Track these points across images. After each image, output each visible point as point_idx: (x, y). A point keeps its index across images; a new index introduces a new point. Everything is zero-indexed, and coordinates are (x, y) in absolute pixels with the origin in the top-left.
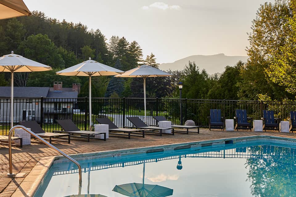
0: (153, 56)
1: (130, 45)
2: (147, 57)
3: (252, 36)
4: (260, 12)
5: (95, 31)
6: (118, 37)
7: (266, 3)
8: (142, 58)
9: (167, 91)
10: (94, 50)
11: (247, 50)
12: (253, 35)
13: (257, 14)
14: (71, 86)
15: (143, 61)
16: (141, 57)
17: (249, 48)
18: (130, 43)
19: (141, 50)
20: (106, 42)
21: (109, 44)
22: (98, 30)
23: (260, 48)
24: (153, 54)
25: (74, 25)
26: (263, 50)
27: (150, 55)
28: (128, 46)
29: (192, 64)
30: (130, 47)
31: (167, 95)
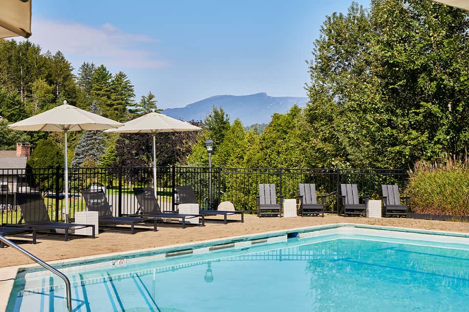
0: (151, 97)
1: (114, 79)
2: (142, 98)
3: (314, 67)
4: (325, 28)
5: (54, 54)
6: (93, 65)
7: (335, 14)
8: (133, 101)
9: (178, 155)
10: (53, 87)
11: (307, 87)
12: (316, 63)
13: (320, 30)
14: (13, 146)
15: (135, 105)
16: (132, 98)
17: (311, 85)
18: (113, 75)
19: (133, 88)
20: (72, 73)
21: (78, 76)
22: (59, 53)
23: (327, 85)
24: (151, 93)
25: (18, 44)
26: (331, 88)
27: (147, 95)
28: (110, 80)
29: (219, 110)
30: (113, 81)
31: (178, 161)
